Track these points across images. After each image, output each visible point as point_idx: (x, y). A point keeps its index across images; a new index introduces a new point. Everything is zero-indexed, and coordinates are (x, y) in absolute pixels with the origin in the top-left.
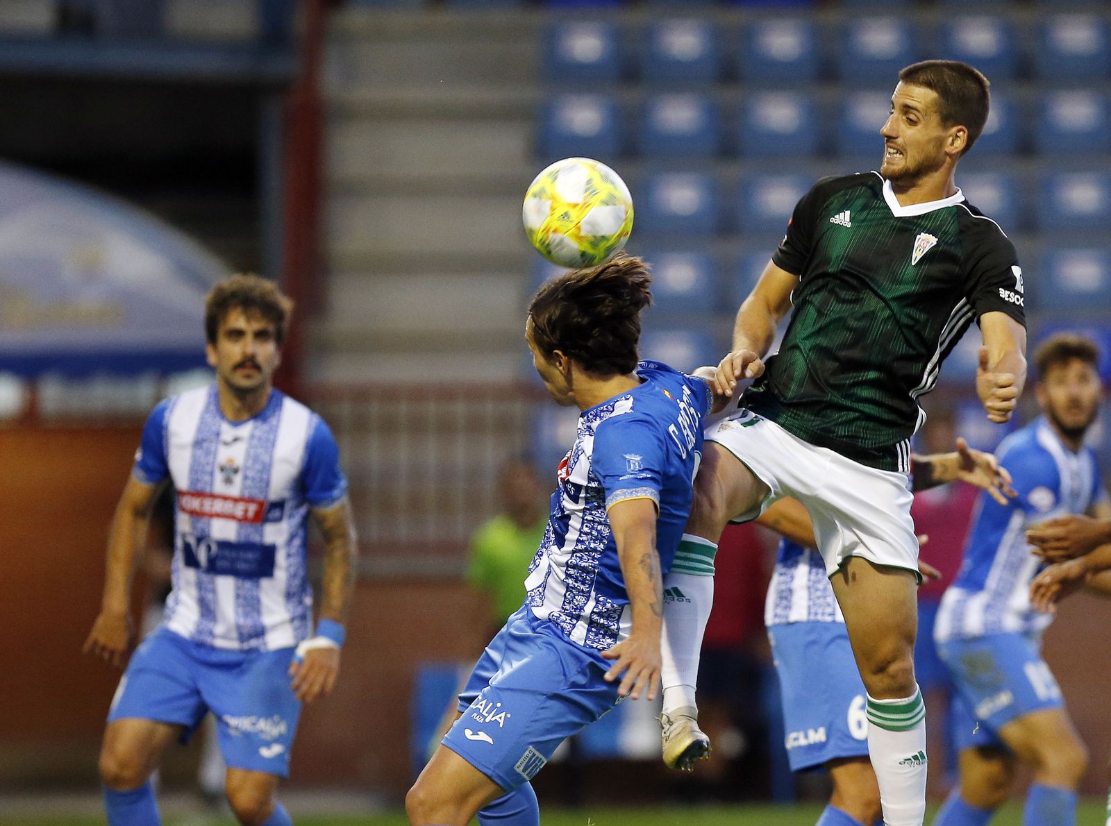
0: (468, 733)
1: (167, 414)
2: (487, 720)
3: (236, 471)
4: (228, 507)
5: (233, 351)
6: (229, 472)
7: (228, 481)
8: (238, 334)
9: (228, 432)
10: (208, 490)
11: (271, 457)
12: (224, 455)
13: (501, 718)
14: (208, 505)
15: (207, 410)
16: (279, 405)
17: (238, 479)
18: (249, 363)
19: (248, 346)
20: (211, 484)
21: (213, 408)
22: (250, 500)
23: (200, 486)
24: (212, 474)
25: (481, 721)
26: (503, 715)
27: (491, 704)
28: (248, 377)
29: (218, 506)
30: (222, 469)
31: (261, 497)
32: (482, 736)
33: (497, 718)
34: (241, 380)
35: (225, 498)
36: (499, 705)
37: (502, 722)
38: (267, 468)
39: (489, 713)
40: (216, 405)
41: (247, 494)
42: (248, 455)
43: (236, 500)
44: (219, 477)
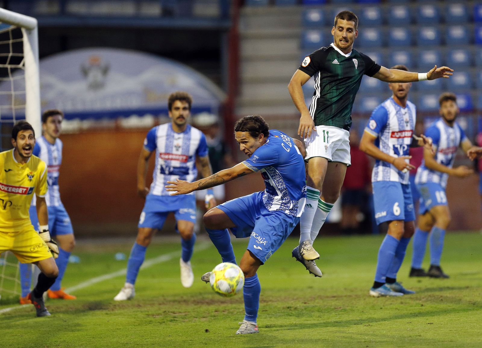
0: (255, 246)
1: (156, 132)
2: (261, 243)
3: (180, 147)
4: (177, 157)
5: (177, 113)
6: (178, 147)
7: (177, 150)
8: (177, 109)
9: (176, 136)
10: (171, 153)
11: (190, 143)
12: (176, 143)
13: (265, 243)
14: (170, 157)
15: (168, 130)
16: (190, 129)
17: (180, 150)
18: (181, 117)
19: (181, 112)
20: (172, 151)
21: (170, 129)
22: (184, 155)
23: (168, 152)
24: (172, 148)
25: (259, 243)
26: (265, 242)
27: (262, 238)
28: (181, 121)
29: (174, 157)
30: (176, 146)
31: (186, 154)
32: (259, 248)
33: (263, 242)
34: (179, 122)
35: (176, 155)
36: (264, 239)
37: (265, 244)
38: (188, 146)
39: (261, 241)
40: (171, 128)
41: (183, 154)
42: (183, 143)
43: (180, 155)
44: (174, 149)
